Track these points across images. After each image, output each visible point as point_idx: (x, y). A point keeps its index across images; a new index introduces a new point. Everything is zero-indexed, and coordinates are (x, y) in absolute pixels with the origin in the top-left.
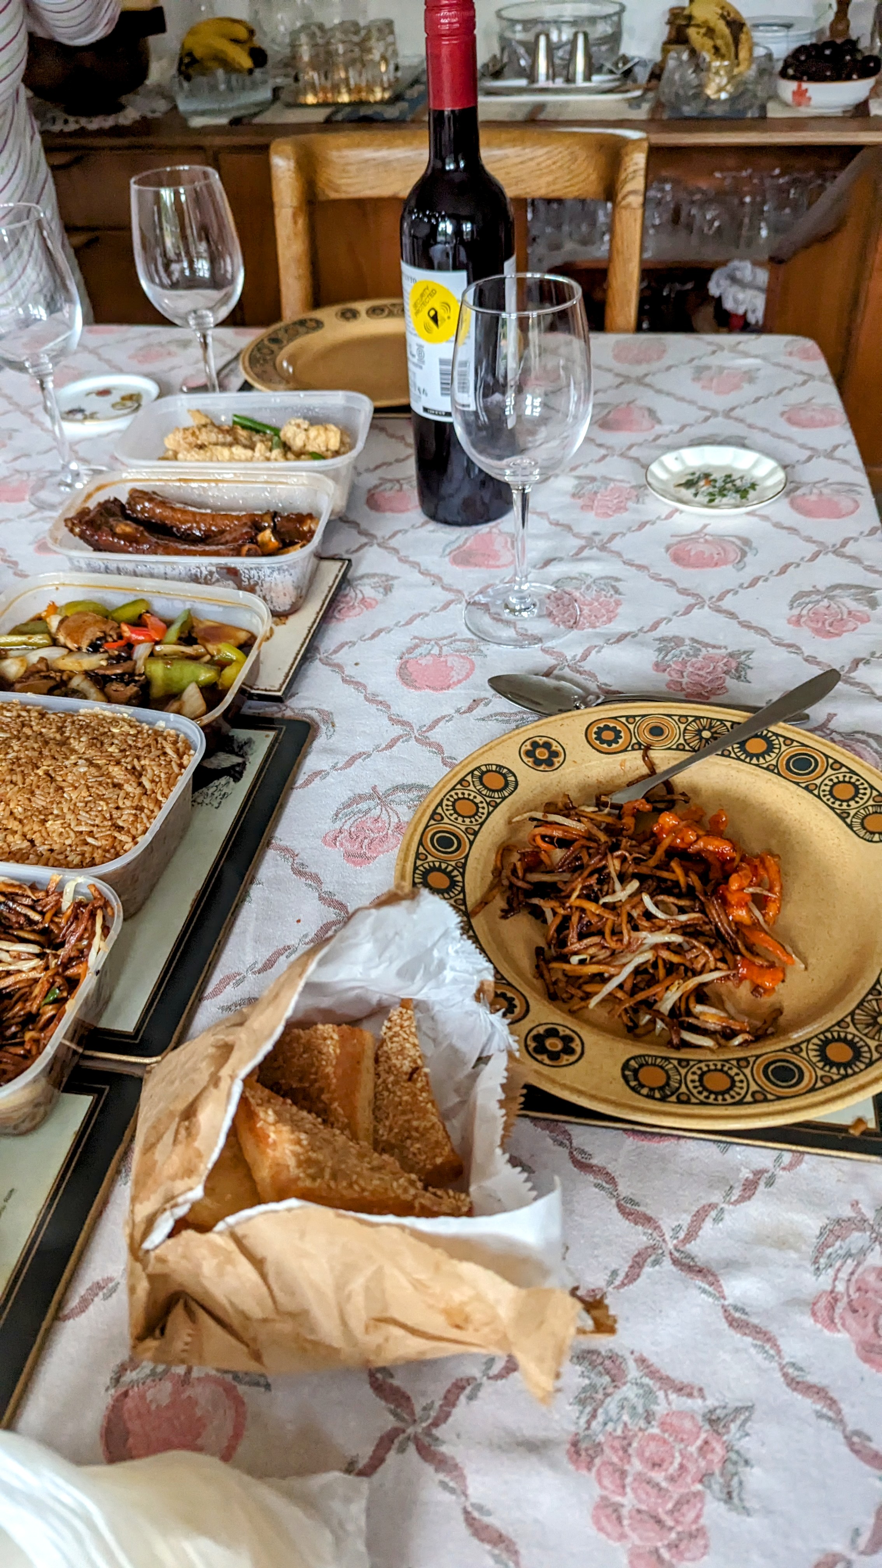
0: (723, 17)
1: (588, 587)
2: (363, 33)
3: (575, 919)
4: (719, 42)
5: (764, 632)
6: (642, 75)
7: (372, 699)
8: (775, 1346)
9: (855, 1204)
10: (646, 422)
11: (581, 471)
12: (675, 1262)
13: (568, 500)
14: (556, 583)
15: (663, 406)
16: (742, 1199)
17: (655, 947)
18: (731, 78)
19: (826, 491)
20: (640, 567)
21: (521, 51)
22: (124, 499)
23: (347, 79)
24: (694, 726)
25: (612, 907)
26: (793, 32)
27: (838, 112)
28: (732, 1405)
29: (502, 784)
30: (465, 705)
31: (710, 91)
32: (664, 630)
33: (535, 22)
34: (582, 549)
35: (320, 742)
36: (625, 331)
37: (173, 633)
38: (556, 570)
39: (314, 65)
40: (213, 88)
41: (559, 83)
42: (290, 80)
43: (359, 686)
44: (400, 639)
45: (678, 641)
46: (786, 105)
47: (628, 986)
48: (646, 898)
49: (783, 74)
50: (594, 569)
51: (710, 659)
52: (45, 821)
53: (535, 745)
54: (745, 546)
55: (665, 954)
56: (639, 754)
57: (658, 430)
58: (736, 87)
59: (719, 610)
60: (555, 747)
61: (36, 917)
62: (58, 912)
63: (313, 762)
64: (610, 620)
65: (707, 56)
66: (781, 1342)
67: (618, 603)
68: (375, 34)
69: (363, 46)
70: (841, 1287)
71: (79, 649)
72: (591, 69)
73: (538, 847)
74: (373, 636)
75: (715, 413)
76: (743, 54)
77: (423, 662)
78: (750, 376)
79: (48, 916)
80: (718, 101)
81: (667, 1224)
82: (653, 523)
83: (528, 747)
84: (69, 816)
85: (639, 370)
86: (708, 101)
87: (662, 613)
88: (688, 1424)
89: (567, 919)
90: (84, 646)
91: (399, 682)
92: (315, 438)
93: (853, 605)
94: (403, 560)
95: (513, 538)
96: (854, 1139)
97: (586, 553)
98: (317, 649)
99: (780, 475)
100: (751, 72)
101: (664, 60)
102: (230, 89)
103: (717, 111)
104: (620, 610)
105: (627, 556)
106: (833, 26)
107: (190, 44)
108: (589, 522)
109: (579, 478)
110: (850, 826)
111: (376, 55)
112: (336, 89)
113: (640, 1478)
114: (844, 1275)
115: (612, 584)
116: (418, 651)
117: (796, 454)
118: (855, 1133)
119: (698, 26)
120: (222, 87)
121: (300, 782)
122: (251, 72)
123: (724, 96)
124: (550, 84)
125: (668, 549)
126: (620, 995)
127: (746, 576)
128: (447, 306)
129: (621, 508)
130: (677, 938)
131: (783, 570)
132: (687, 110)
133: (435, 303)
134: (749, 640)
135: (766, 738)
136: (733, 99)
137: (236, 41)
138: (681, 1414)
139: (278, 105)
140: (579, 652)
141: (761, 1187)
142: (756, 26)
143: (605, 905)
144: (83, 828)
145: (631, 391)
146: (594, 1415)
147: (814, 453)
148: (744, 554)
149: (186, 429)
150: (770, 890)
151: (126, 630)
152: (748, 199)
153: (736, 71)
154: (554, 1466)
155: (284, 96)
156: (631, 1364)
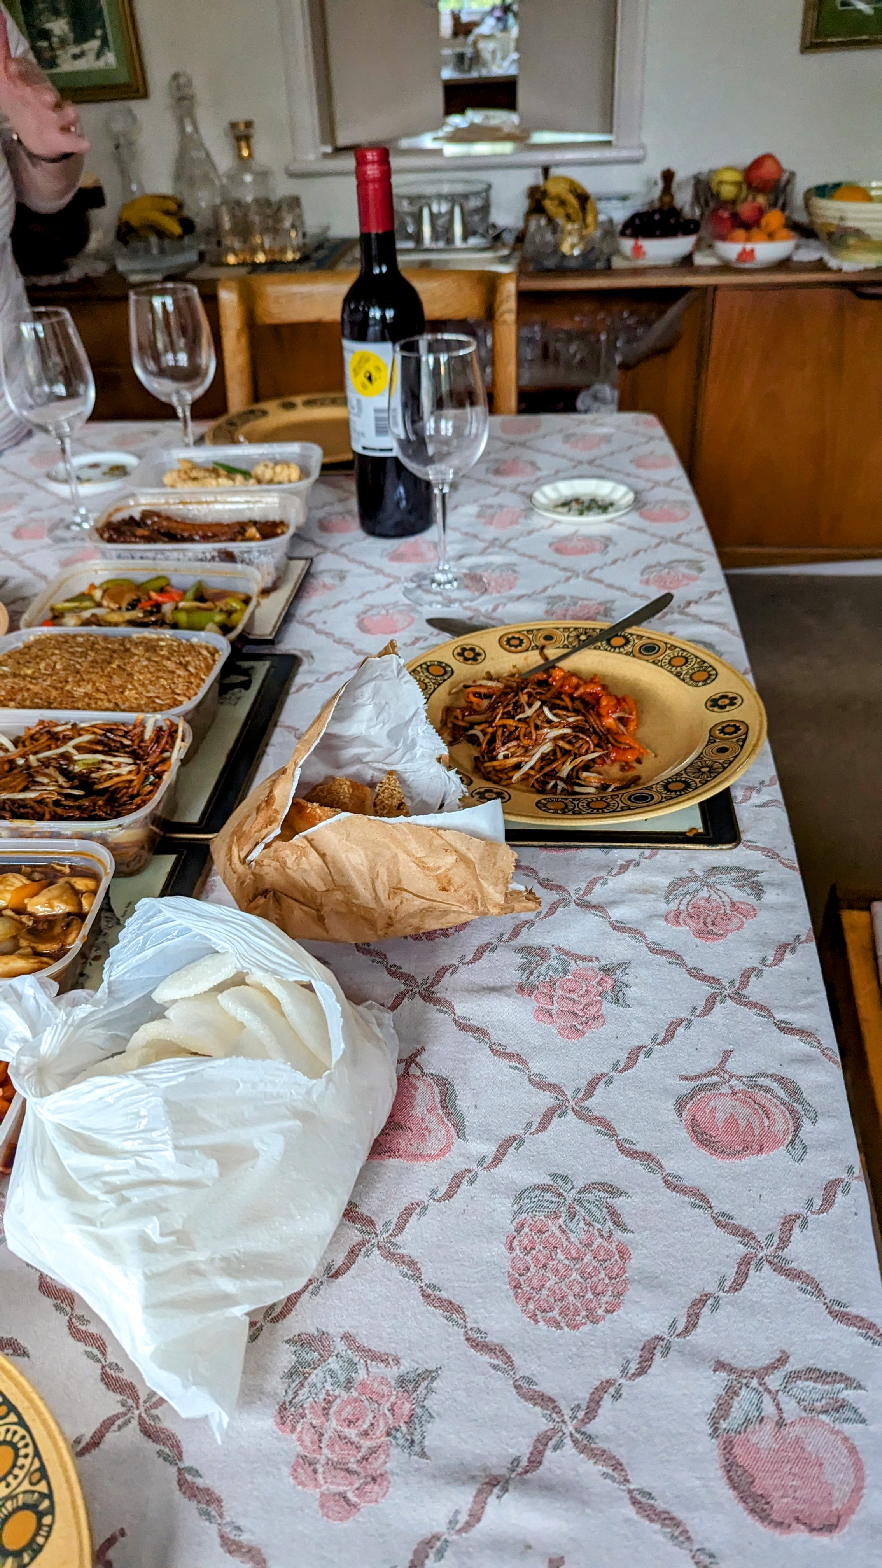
0: (571, 191)
1: (494, 570)
2: (275, 207)
3: (499, 733)
4: (571, 211)
5: (624, 590)
6: (509, 238)
7: (339, 641)
8: (642, 934)
9: (691, 870)
10: (529, 469)
11: (482, 502)
12: (577, 904)
13: (473, 519)
14: (470, 568)
15: (541, 460)
16: (619, 873)
17: (555, 739)
18: (582, 238)
19: (666, 507)
20: (531, 557)
21: (409, 220)
22: (137, 516)
23: (262, 243)
24: (574, 633)
25: (525, 720)
26: (628, 203)
27: (669, 262)
28: (616, 963)
29: (442, 672)
30: (409, 642)
31: (565, 248)
32: (549, 592)
33: (420, 197)
34: (486, 548)
35: (303, 668)
36: (510, 413)
37: (190, 595)
38: (468, 562)
39: (235, 232)
40: (148, 251)
41: (441, 244)
42: (213, 246)
43: (327, 634)
44: (358, 606)
45: (562, 598)
46: (626, 258)
47: (537, 767)
48: (546, 710)
49: (623, 234)
50: (498, 559)
51: (586, 606)
52: (122, 693)
53: (464, 650)
54: (607, 542)
55: (561, 743)
56: (537, 652)
57: (539, 474)
58: (587, 243)
59: (590, 579)
60: (478, 650)
61: (127, 742)
62: (142, 741)
63: (300, 679)
64: (511, 588)
65: (561, 220)
66: (646, 934)
67: (516, 579)
68: (284, 206)
69: (276, 217)
70: (683, 907)
71: (120, 609)
72: (467, 234)
73: (472, 703)
74: (335, 606)
75: (580, 463)
76: (590, 219)
77: (375, 618)
78: (607, 439)
79: (137, 742)
80: (572, 256)
81: (572, 888)
82: (538, 530)
83: (459, 650)
84: (140, 689)
85: (521, 438)
86: (564, 256)
87: (549, 582)
88: (590, 973)
89: (494, 735)
90: (124, 605)
91: (358, 631)
92: (281, 473)
93: (686, 571)
94: (352, 561)
95: (435, 545)
96: (688, 837)
97: (490, 550)
98: (293, 616)
99: (631, 496)
100: (598, 234)
101: (526, 227)
102: (162, 251)
103: (573, 264)
104: (518, 582)
105: (521, 551)
106: (661, 199)
107: (126, 216)
108: (491, 533)
109: (482, 506)
110: (683, 680)
111: (287, 224)
112: (254, 251)
113: (562, 997)
114: (685, 902)
115: (511, 567)
116: (370, 613)
117: (641, 484)
118: (691, 835)
119: (552, 199)
120: (155, 251)
121: (293, 689)
122: (181, 237)
123: (576, 252)
124: (434, 246)
125: (551, 545)
126: (532, 772)
127: (609, 558)
128: (378, 369)
129: (514, 522)
130: (568, 731)
131: (636, 553)
132: (550, 263)
133: (370, 367)
134: (610, 594)
135: (624, 637)
136: (584, 255)
137: (167, 213)
138: (585, 969)
139: (204, 265)
140: (491, 607)
141: (632, 867)
142: (600, 199)
143: (519, 720)
144: (152, 695)
145: (516, 451)
146: (531, 974)
147: (656, 484)
148: (607, 546)
149: (179, 471)
150: (631, 714)
151: (154, 595)
152: (603, 337)
153: (585, 232)
154: (508, 995)
155: (208, 257)
156: (553, 950)
